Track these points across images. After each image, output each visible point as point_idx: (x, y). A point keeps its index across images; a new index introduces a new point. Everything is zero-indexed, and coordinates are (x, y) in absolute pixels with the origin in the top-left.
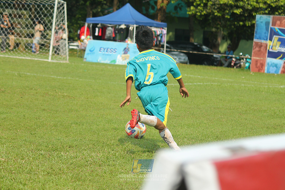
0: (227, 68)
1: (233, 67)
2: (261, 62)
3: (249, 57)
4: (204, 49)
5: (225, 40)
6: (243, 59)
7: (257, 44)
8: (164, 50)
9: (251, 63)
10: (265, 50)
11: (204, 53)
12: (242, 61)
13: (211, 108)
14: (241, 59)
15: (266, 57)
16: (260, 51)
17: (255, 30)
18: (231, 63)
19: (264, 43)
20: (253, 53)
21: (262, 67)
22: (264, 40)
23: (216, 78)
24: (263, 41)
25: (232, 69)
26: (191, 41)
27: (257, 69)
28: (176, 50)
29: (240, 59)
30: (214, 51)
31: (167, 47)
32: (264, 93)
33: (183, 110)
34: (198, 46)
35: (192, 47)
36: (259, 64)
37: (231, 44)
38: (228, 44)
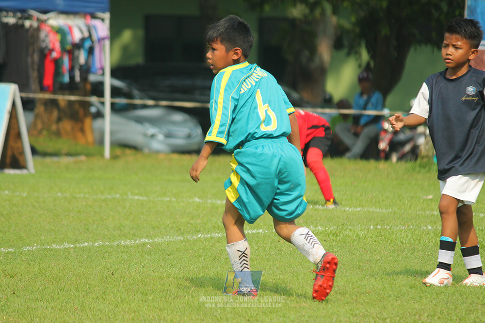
0: (363, 164)
1: (387, 157)
5: (345, 51)
8: (103, 103)
17: (468, 2)
18: (375, 140)
25: (382, 165)
28: (150, 102)
31: (115, 92)
37: (372, 64)
38: (360, 66)
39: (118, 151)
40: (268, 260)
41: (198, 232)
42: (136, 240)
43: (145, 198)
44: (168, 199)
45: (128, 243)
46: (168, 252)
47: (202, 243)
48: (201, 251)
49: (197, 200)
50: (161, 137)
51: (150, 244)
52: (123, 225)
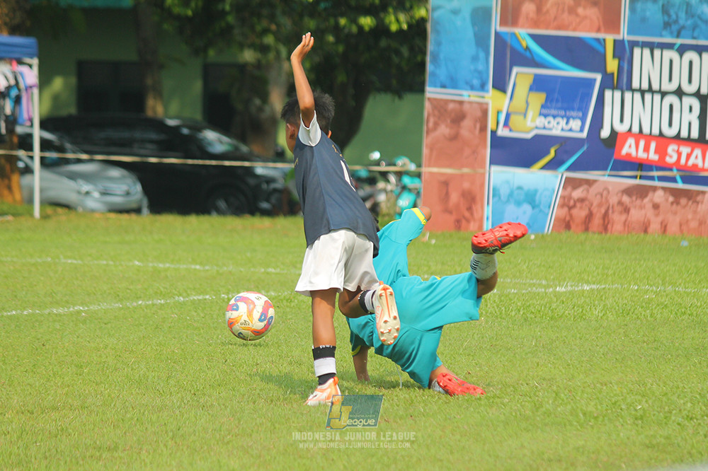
2: (466, 185)
3: (412, 167)
4: (210, 144)
6: (384, 175)
7: (440, 106)
8: (31, 158)
9: (422, 191)
10: (477, 132)
11: (214, 163)
12: (381, 185)
13: (254, 403)
14: (378, 176)
15: (483, 166)
16: (455, 137)
17: (431, 47)
19: (471, 103)
20: (425, 151)
21: (470, 209)
22: (472, 88)
23: (271, 270)
24: (468, 96)
26: (150, 113)
27: (451, 219)
28: (84, 156)
29: (372, 181)
30: (256, 149)
31: (45, 145)
32: (487, 322)
33: (132, 419)
34: (185, 131)
35: (154, 136)
36: (454, 197)
39: (49, 210)
40: (216, 328)
41: (139, 298)
42: (70, 308)
43: (80, 262)
44: (105, 262)
45: (61, 310)
46: (106, 321)
47: (143, 310)
48: (142, 319)
49: (137, 263)
50: (96, 195)
51: (85, 312)
52: (55, 291)
